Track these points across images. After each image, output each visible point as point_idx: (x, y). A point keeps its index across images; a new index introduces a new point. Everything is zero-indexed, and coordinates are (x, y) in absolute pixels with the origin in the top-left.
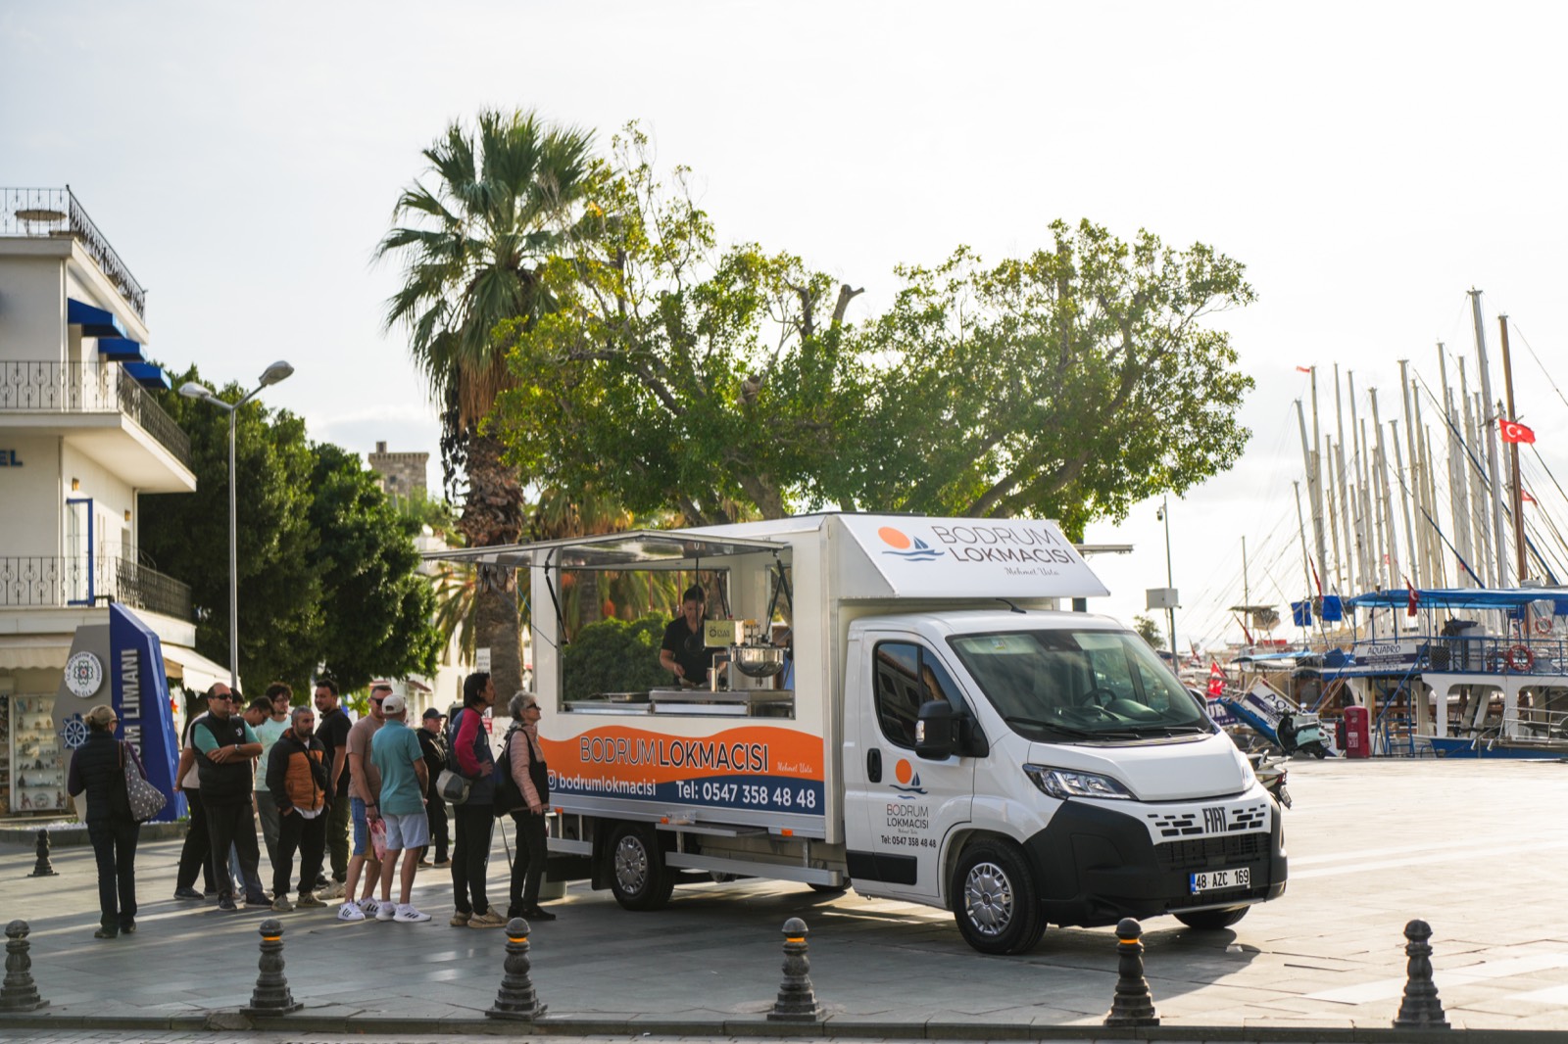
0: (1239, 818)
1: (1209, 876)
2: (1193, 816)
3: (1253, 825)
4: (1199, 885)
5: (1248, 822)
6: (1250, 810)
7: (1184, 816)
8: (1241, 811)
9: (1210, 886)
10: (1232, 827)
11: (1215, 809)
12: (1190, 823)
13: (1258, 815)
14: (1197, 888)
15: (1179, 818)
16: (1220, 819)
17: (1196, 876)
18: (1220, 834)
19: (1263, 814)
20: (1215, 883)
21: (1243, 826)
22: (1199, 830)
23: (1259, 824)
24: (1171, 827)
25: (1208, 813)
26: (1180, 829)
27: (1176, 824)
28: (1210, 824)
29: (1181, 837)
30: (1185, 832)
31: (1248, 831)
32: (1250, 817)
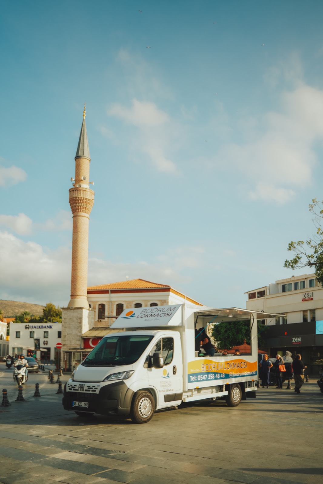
0: (88, 388)
1: (77, 403)
2: (76, 386)
3: (92, 391)
4: (74, 404)
5: (91, 390)
6: (93, 386)
7: (74, 386)
8: (90, 386)
9: (77, 405)
10: (86, 390)
11: (82, 385)
12: (75, 387)
13: (95, 388)
14: (74, 405)
15: (73, 386)
16: (82, 388)
17: (74, 402)
18: (82, 392)
19: (97, 388)
20: (78, 405)
21: (89, 391)
22: (77, 390)
23: (95, 391)
24: (71, 388)
25: (80, 386)
26: (72, 389)
27: (72, 387)
28: (80, 388)
29: (73, 391)
30: (74, 390)
31: (91, 392)
32: (92, 388)
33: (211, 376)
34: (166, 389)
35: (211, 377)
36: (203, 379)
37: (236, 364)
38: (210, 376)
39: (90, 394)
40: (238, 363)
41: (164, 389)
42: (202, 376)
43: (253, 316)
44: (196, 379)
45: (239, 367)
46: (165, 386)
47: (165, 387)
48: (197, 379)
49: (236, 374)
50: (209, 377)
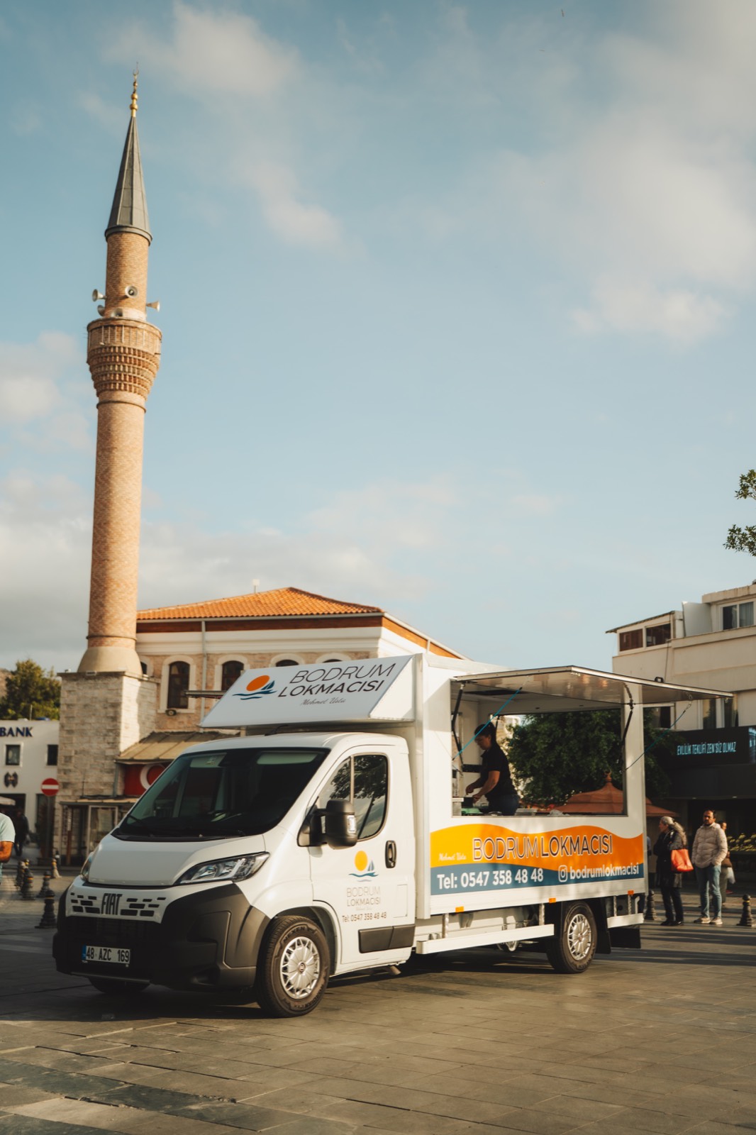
0: (131, 906)
1: (97, 950)
2: (95, 898)
3: (143, 913)
4: (88, 955)
5: (139, 910)
6: (145, 900)
7: (90, 898)
8: (135, 900)
9: (96, 958)
10: (124, 912)
11: (114, 895)
12: (91, 903)
13: (150, 906)
14: (87, 958)
15: (86, 899)
16: (113, 904)
17: (87, 947)
18: (111, 916)
19: (157, 906)
20: (100, 957)
21: (134, 913)
22: (96, 911)
23: (151, 914)
24: (79, 904)
25: (107, 897)
26: (84, 907)
27: (83, 903)
28: (105, 906)
29: (85, 914)
30: (89, 910)
31: (138, 917)
32: (142, 906)
33: (502, 877)
34: (363, 913)
35: (501, 880)
36: (477, 885)
37: (578, 841)
38: (498, 876)
39: (137, 922)
40: (585, 839)
41: (358, 913)
42: (473, 874)
43: (630, 696)
44: (455, 882)
45: (587, 849)
46: (362, 902)
47: (363, 906)
48: (458, 882)
49: (578, 871)
50: (496, 877)
